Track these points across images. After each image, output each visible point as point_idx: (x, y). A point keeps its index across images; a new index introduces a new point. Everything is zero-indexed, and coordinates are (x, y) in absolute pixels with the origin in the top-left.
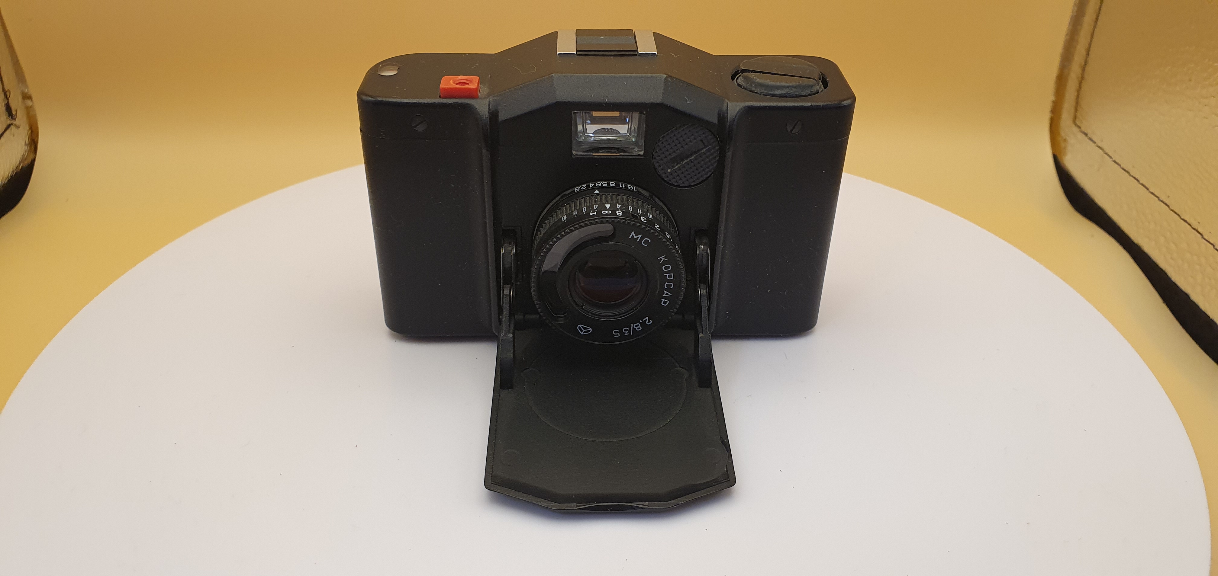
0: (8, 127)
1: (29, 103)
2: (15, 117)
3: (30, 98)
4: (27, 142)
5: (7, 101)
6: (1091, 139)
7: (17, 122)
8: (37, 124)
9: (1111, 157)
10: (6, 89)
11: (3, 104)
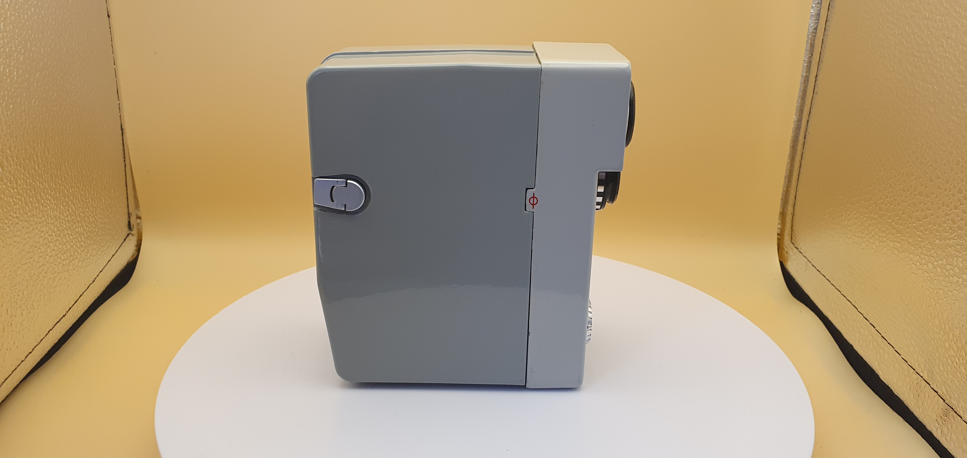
0: (128, 235)
1: (138, 221)
2: (132, 229)
3: (140, 218)
4: (136, 245)
5: (129, 220)
6: (800, 252)
7: (132, 232)
8: (142, 234)
9: (811, 263)
10: (130, 212)
11: (127, 221)
